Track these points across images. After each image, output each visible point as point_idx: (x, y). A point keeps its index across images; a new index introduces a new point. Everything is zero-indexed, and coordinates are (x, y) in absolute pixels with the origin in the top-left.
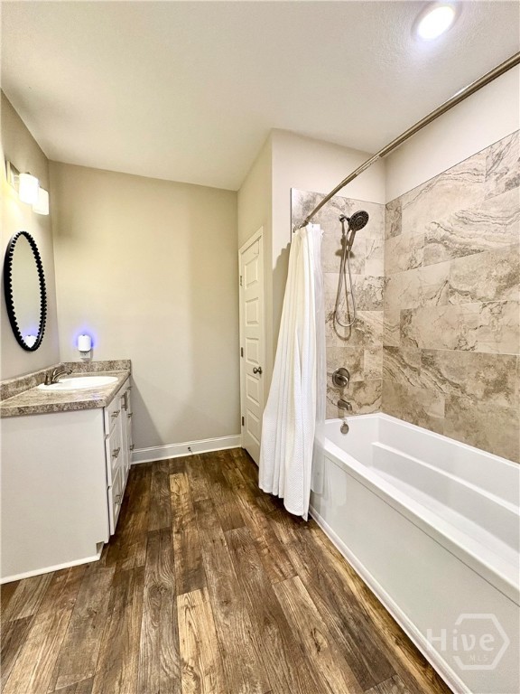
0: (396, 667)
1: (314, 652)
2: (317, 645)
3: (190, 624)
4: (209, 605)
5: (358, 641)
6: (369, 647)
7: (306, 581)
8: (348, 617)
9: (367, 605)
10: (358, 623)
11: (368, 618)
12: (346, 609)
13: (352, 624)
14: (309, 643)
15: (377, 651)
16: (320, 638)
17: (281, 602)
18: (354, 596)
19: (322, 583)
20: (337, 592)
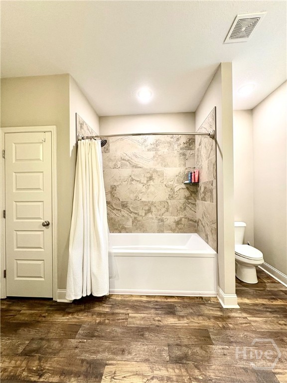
0: (173, 304)
1: (161, 323)
2: (159, 321)
3: (125, 377)
4: (119, 362)
5: (162, 308)
6: (165, 307)
7: (133, 312)
8: (154, 306)
9: (153, 299)
10: (157, 305)
11: (157, 302)
12: (151, 305)
13: (156, 307)
14: (157, 323)
15: (167, 305)
16: (157, 319)
17: (137, 326)
18: (148, 301)
19: (137, 307)
20: (144, 304)
